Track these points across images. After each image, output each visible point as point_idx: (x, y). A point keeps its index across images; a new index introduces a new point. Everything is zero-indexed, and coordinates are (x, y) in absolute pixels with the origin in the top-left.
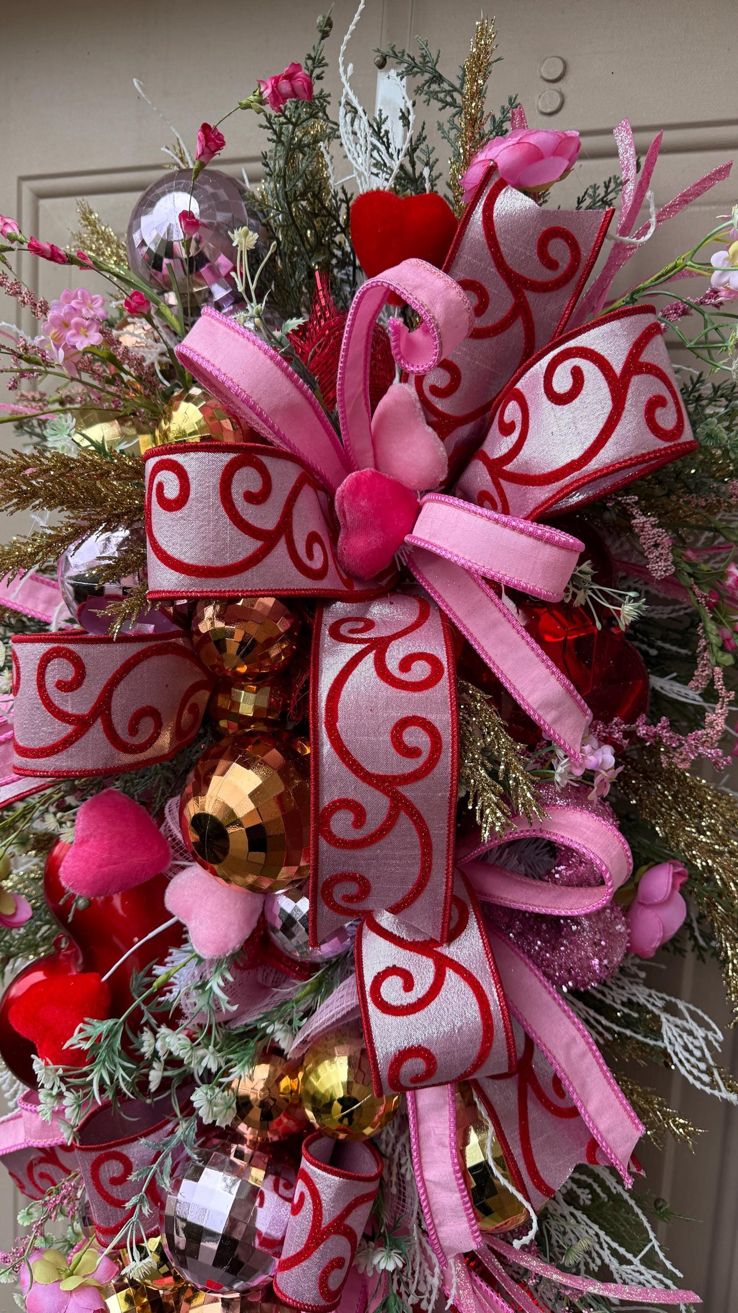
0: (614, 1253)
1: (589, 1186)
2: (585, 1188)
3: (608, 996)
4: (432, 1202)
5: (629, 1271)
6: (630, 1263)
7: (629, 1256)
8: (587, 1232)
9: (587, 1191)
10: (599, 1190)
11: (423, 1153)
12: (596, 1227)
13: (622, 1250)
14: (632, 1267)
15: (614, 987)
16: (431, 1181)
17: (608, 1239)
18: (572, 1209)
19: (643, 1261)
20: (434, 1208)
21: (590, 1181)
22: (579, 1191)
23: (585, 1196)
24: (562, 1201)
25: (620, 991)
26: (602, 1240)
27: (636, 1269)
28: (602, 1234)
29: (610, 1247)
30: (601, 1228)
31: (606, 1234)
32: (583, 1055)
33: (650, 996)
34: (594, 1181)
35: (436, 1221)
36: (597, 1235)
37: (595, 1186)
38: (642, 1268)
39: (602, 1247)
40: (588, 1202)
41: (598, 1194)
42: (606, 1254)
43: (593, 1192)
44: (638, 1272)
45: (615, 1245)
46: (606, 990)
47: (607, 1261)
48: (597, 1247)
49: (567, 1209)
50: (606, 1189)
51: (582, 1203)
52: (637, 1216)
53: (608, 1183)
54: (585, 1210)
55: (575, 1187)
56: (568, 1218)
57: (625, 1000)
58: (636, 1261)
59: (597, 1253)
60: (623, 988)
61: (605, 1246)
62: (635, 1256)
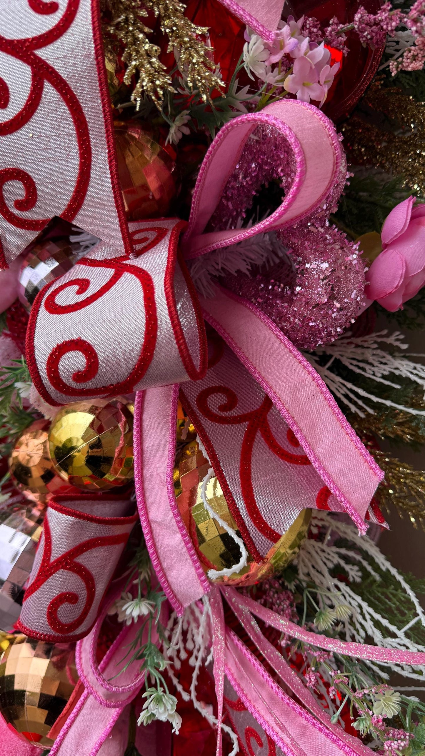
0: (377, 624)
1: (359, 564)
2: (354, 564)
3: (368, 371)
4: (158, 545)
5: (395, 645)
6: (394, 636)
7: (393, 628)
8: (350, 604)
9: (356, 568)
10: (369, 568)
11: (148, 495)
12: (359, 599)
13: (385, 622)
14: (397, 640)
15: (376, 364)
16: (155, 522)
17: (371, 610)
18: (336, 581)
19: (407, 635)
20: (160, 551)
21: (359, 558)
22: (347, 568)
23: (354, 573)
24: (327, 574)
25: (382, 366)
26: (364, 611)
27: (402, 642)
28: (364, 605)
29: (372, 619)
30: (363, 600)
31: (370, 605)
32: (313, 397)
33: (415, 368)
34: (364, 559)
35: (165, 565)
36: (360, 607)
37: (365, 563)
38: (407, 642)
39: (364, 618)
40: (358, 580)
41: (370, 573)
42: (369, 625)
43: (362, 569)
44: (404, 645)
45: (377, 617)
46: (367, 367)
47: (370, 632)
48: (360, 618)
49: (331, 582)
50: (377, 568)
51: (351, 579)
52: (404, 591)
53: (377, 560)
54: (354, 587)
55: (342, 563)
56: (332, 589)
57: (386, 373)
58: (400, 633)
59: (361, 624)
60: (385, 364)
61: (368, 617)
62: (399, 629)
